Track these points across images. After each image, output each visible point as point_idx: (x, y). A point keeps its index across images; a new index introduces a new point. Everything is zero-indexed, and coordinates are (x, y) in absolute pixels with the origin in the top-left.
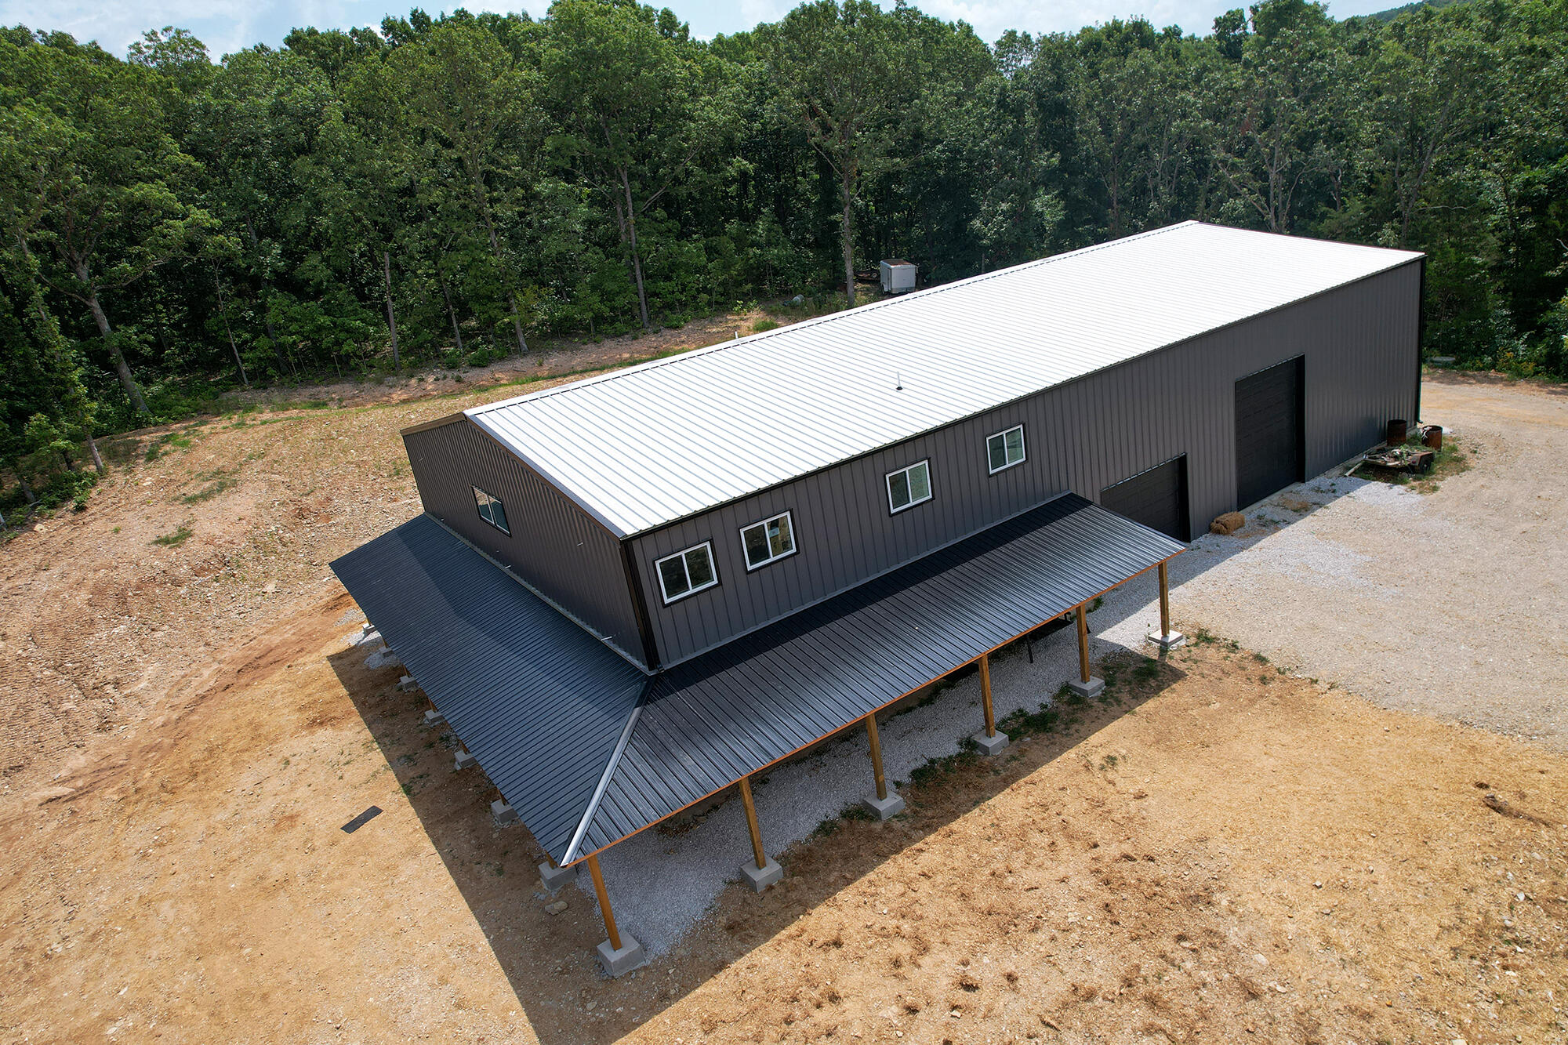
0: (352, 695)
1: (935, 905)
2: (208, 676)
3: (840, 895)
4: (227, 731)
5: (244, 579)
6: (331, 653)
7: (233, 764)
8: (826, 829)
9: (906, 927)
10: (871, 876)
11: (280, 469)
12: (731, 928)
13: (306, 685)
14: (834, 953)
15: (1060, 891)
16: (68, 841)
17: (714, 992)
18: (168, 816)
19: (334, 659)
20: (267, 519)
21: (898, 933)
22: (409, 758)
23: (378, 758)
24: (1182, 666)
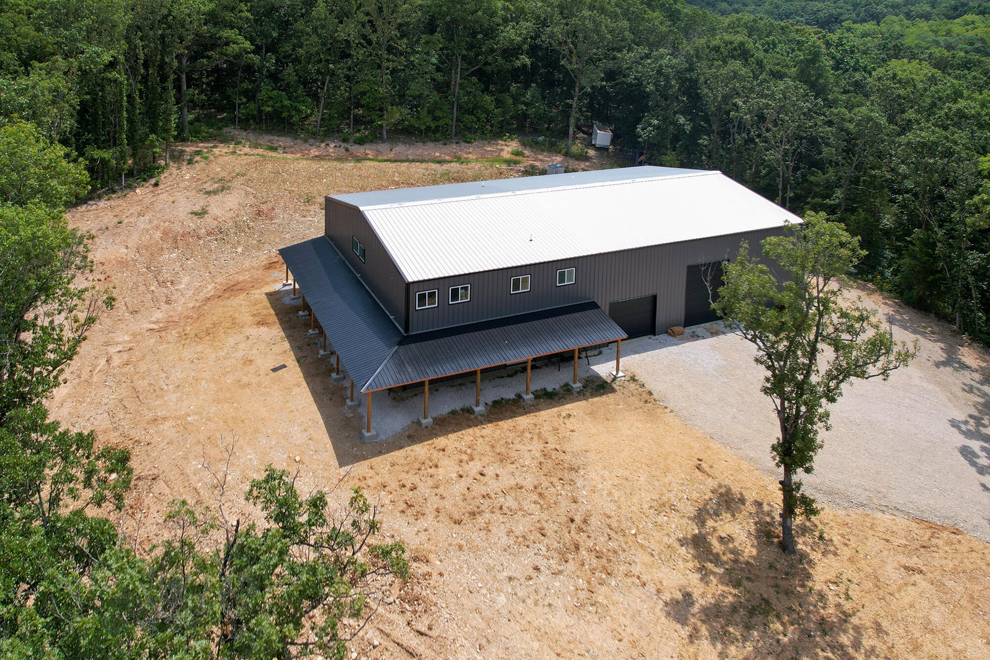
0: (277, 314)
1: (481, 446)
2: (210, 289)
3: (450, 435)
4: (220, 317)
5: (228, 243)
6: (266, 291)
7: (224, 333)
8: (453, 412)
9: (469, 451)
10: (463, 432)
11: (252, 185)
12: (409, 437)
13: (255, 305)
14: (441, 453)
15: (527, 454)
16: (160, 348)
17: (397, 455)
18: (200, 348)
19: (270, 295)
20: (243, 213)
21: (465, 453)
22: (300, 348)
23: (287, 345)
24: (617, 388)
